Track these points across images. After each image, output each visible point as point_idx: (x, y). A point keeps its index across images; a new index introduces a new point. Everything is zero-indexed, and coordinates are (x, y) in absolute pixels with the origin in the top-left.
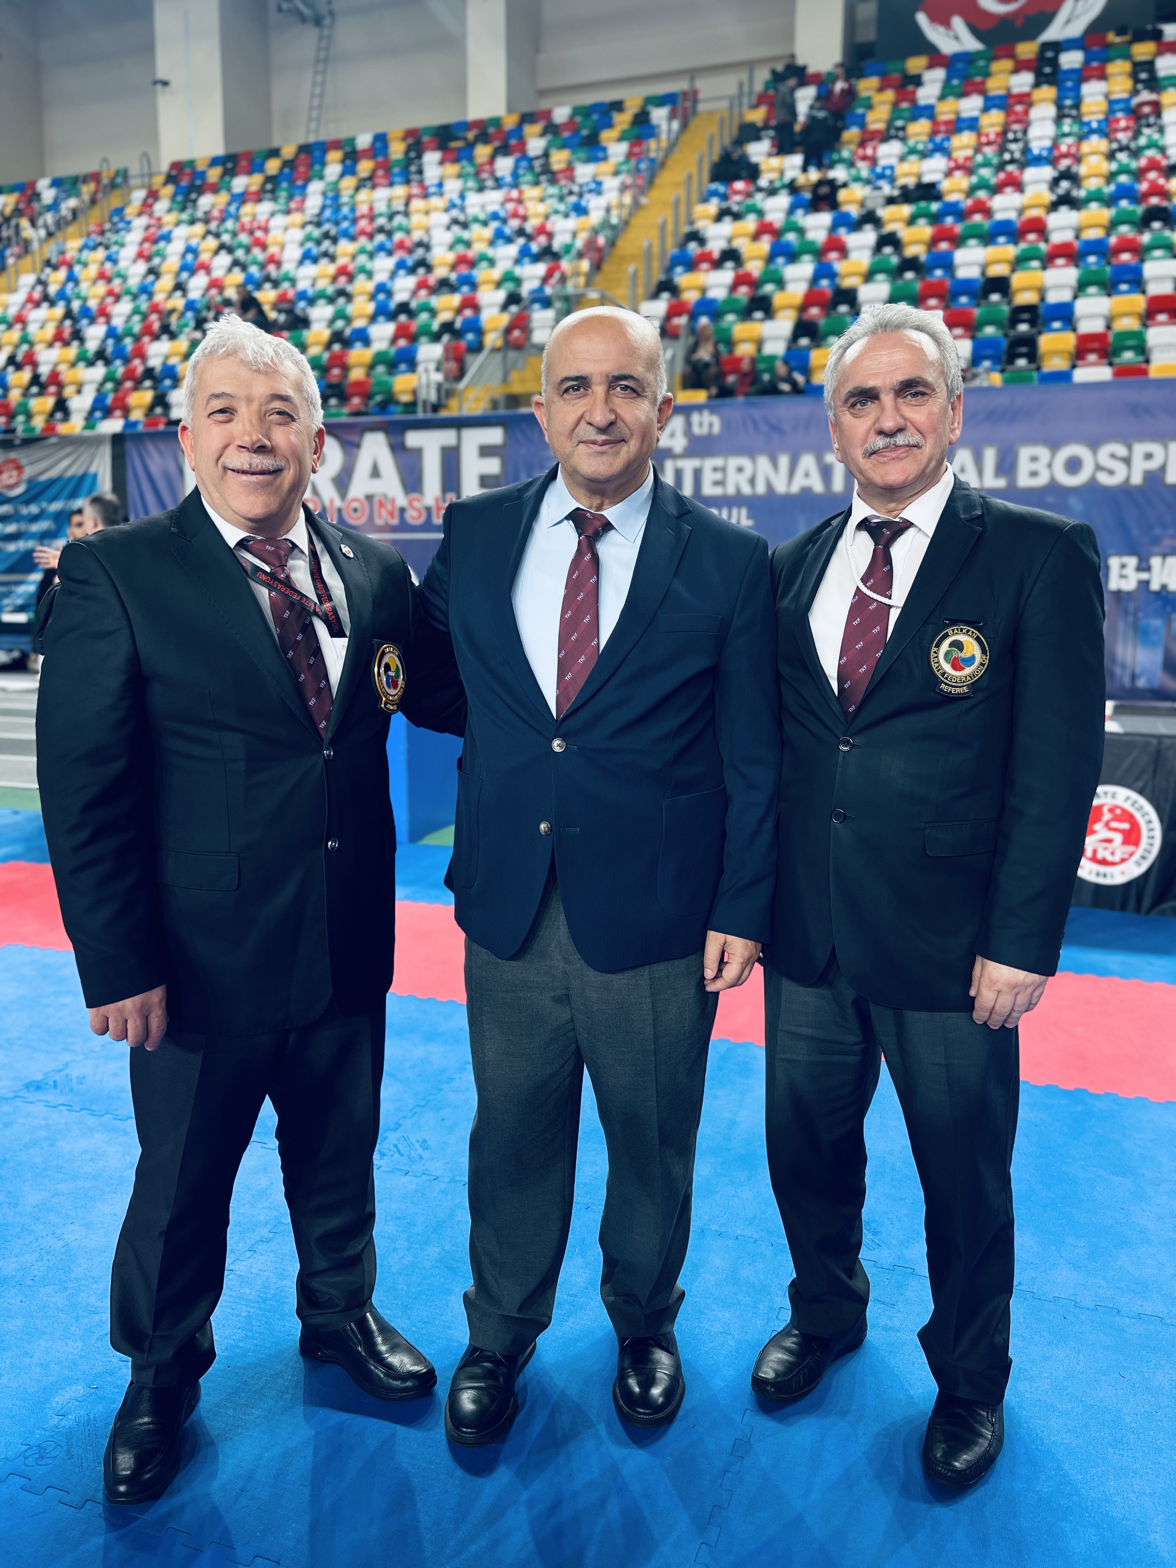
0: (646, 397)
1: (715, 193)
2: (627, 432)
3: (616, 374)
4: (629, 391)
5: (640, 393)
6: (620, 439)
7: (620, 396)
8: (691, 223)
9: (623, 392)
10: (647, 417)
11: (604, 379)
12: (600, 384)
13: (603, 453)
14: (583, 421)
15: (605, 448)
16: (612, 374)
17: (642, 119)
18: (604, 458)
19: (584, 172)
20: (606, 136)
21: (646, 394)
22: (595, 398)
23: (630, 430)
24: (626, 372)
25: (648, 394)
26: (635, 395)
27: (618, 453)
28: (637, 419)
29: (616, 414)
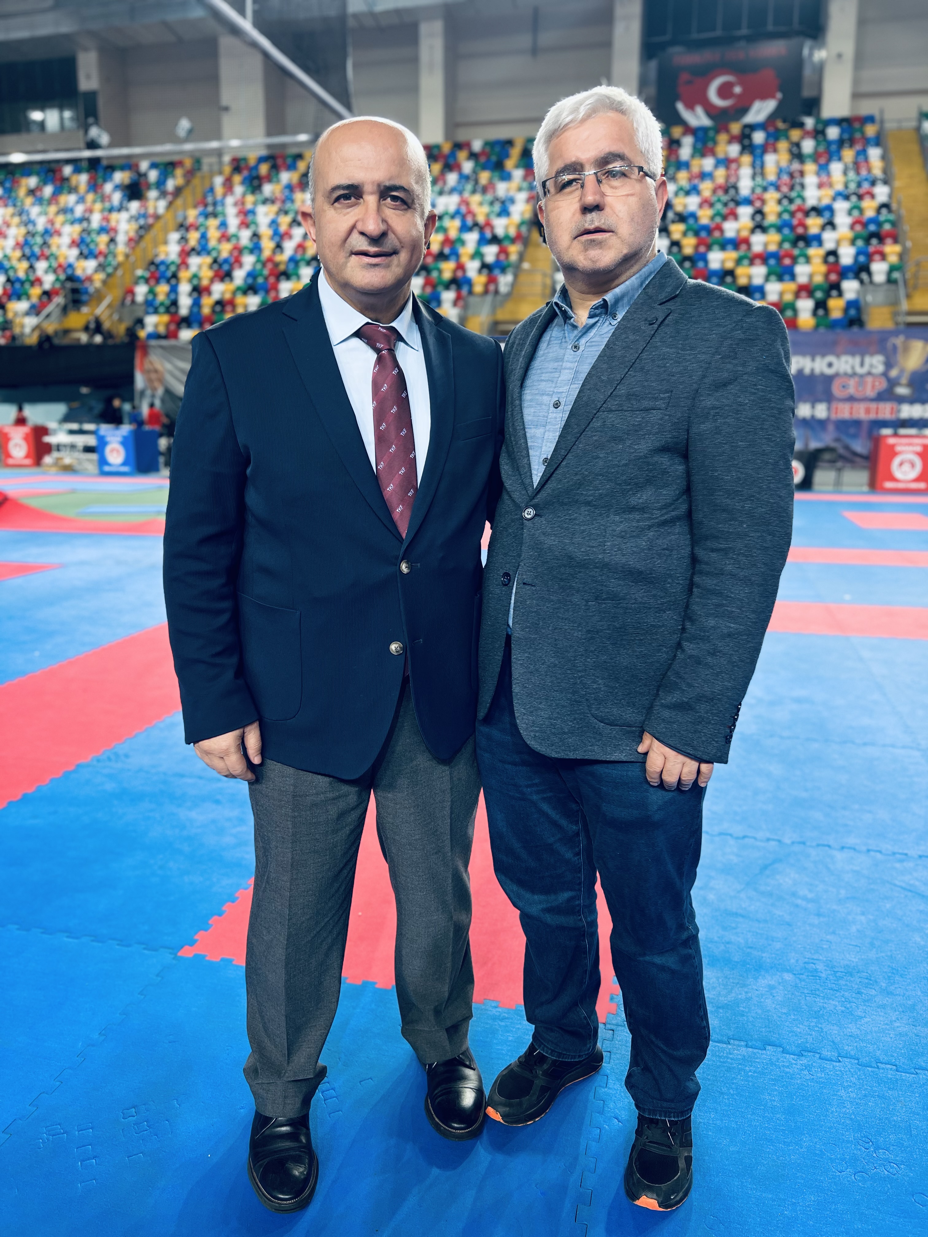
0: (415, 209)
2: (398, 244)
3: (387, 184)
4: (399, 202)
5: (410, 205)
7: (391, 206)
9: (394, 203)
11: (375, 188)
12: (372, 193)
13: (375, 265)
14: (355, 231)
15: (377, 259)
16: (384, 184)
17: (526, 154)
18: (377, 270)
22: (367, 207)
23: (400, 242)
24: (397, 182)
25: (417, 206)
26: (405, 207)
27: (389, 266)
29: (388, 224)
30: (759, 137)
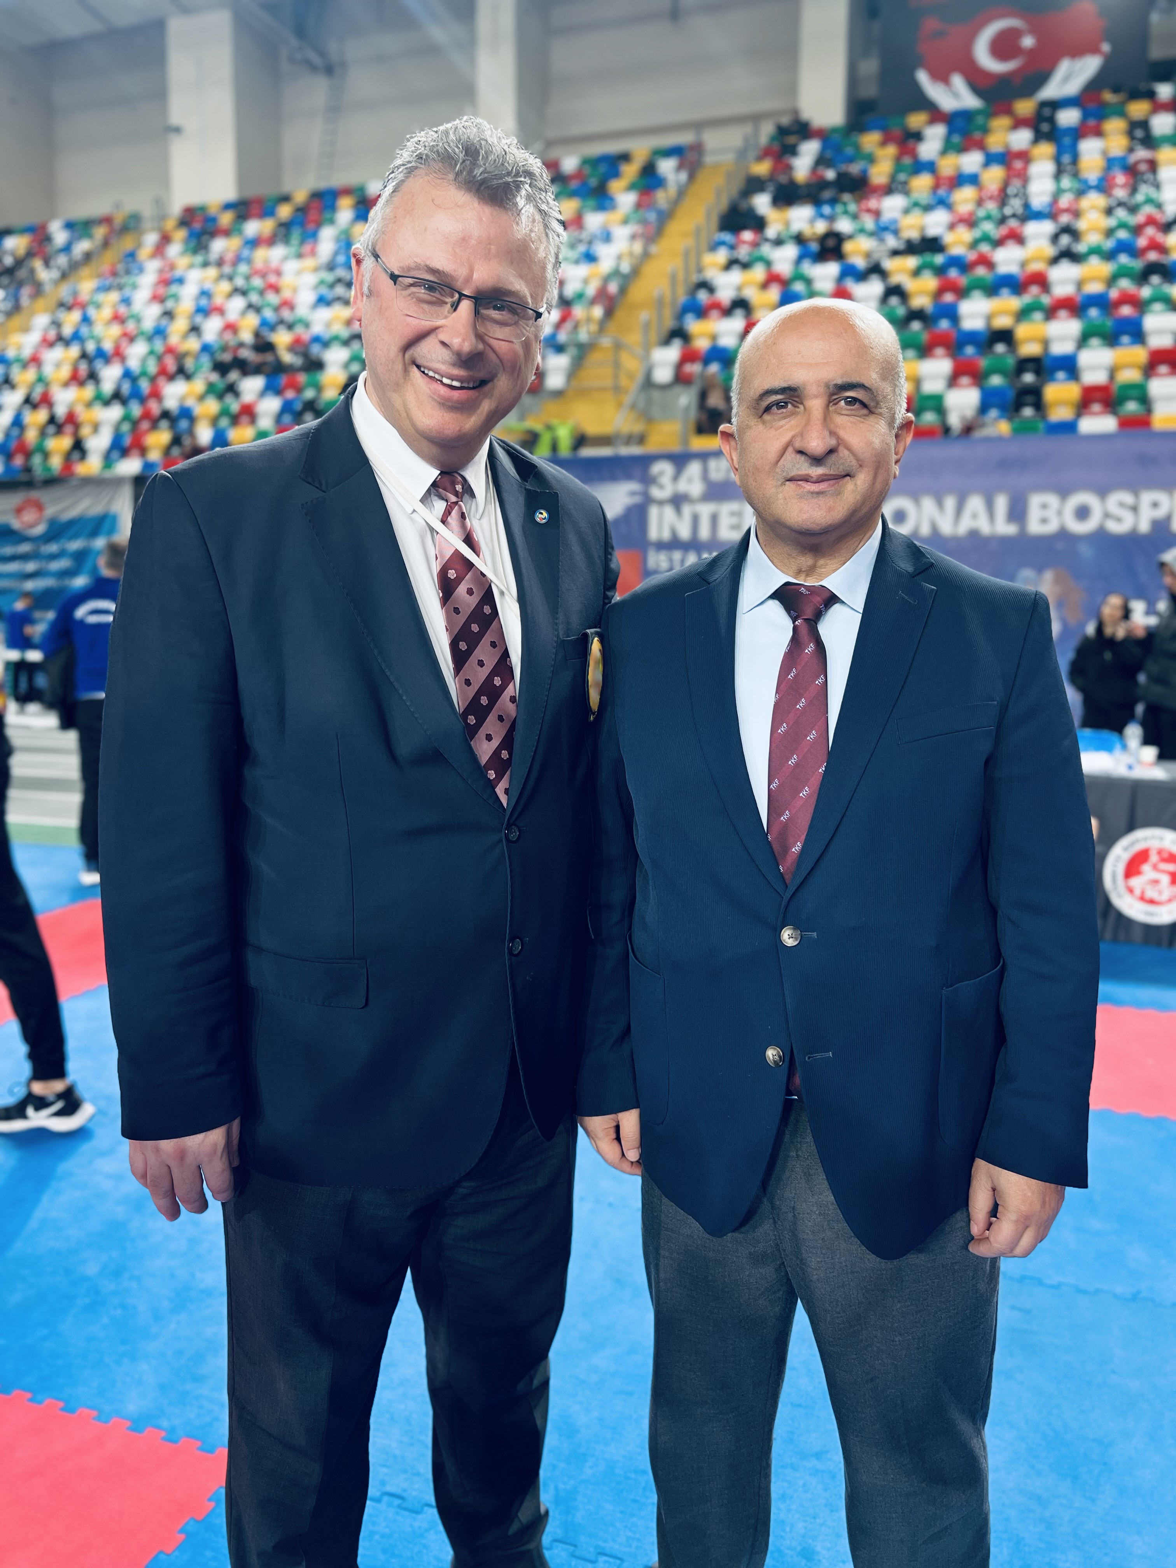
0: (880, 414)
1: (722, 243)
2: (854, 463)
3: (839, 381)
4: (857, 406)
5: (873, 410)
6: (843, 473)
7: (844, 412)
8: (700, 270)
9: (849, 407)
10: (883, 441)
11: (822, 389)
12: (816, 397)
13: (819, 493)
14: (790, 449)
15: (822, 486)
16: (835, 382)
17: (649, 171)
18: (821, 500)
19: (594, 220)
20: (616, 187)
21: (881, 411)
22: (809, 415)
23: (858, 460)
24: (854, 379)
25: (884, 410)
26: (865, 411)
27: (839, 493)
28: (869, 444)
29: (838, 438)
30: (1068, 117)
